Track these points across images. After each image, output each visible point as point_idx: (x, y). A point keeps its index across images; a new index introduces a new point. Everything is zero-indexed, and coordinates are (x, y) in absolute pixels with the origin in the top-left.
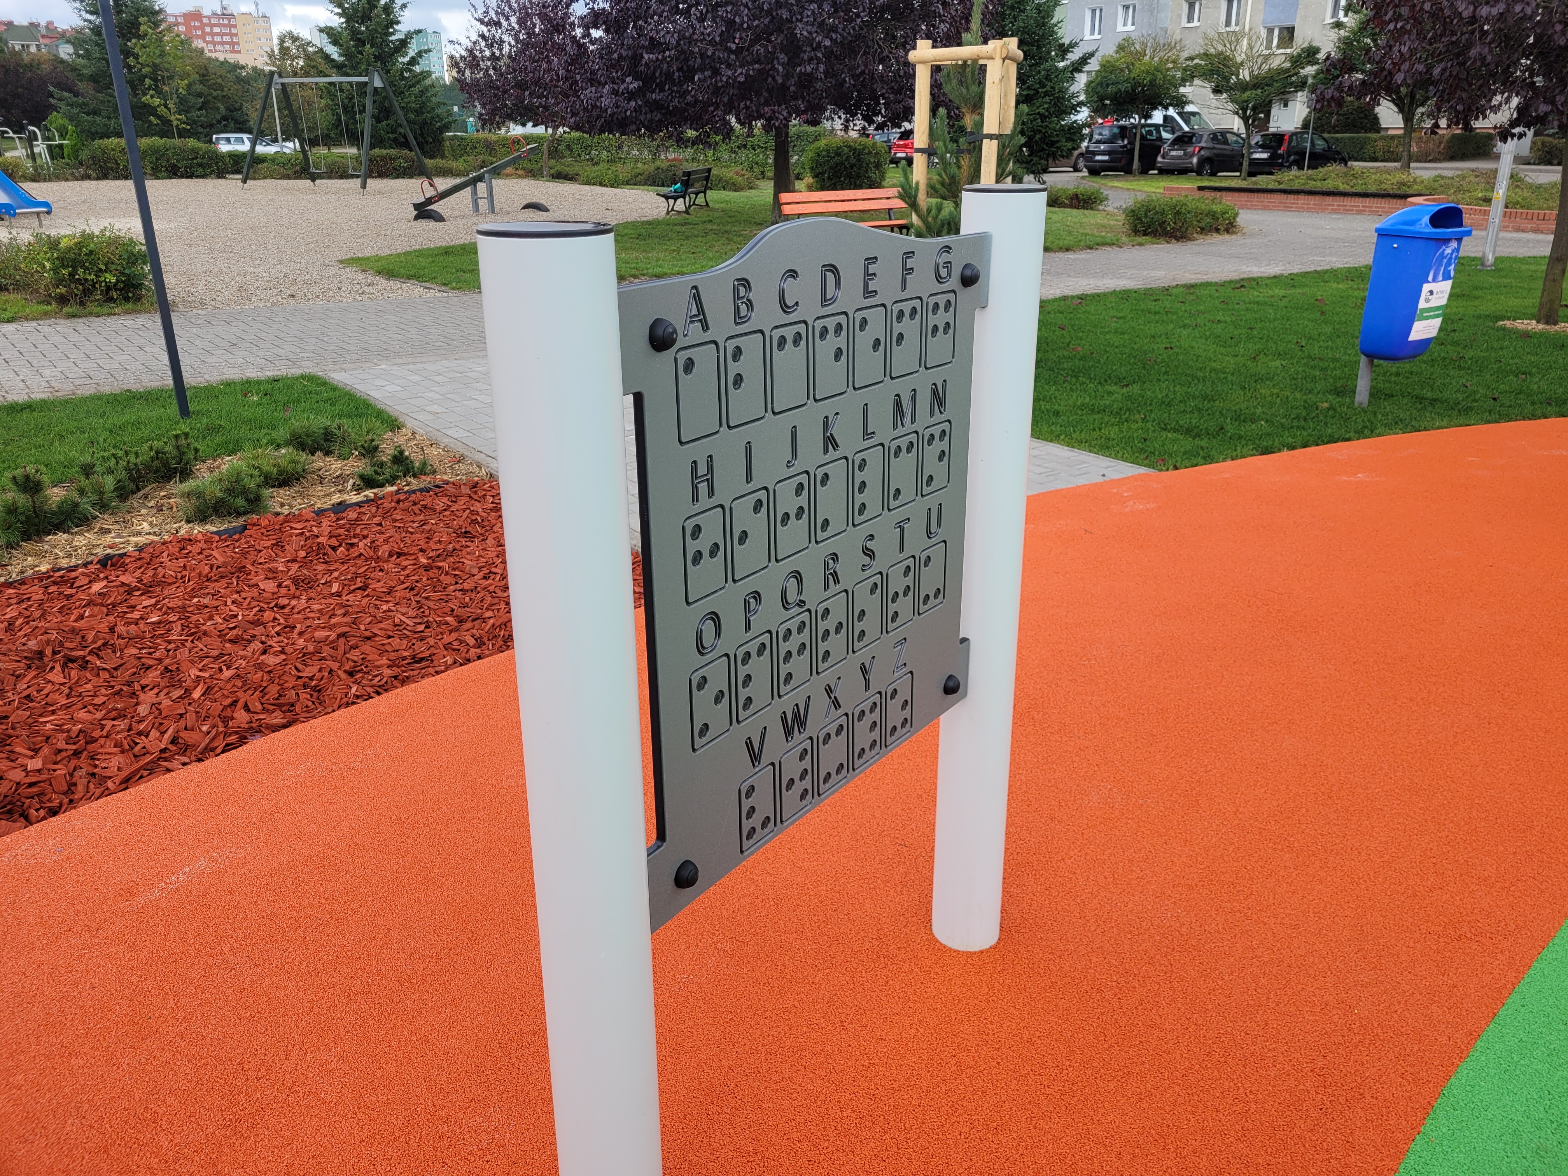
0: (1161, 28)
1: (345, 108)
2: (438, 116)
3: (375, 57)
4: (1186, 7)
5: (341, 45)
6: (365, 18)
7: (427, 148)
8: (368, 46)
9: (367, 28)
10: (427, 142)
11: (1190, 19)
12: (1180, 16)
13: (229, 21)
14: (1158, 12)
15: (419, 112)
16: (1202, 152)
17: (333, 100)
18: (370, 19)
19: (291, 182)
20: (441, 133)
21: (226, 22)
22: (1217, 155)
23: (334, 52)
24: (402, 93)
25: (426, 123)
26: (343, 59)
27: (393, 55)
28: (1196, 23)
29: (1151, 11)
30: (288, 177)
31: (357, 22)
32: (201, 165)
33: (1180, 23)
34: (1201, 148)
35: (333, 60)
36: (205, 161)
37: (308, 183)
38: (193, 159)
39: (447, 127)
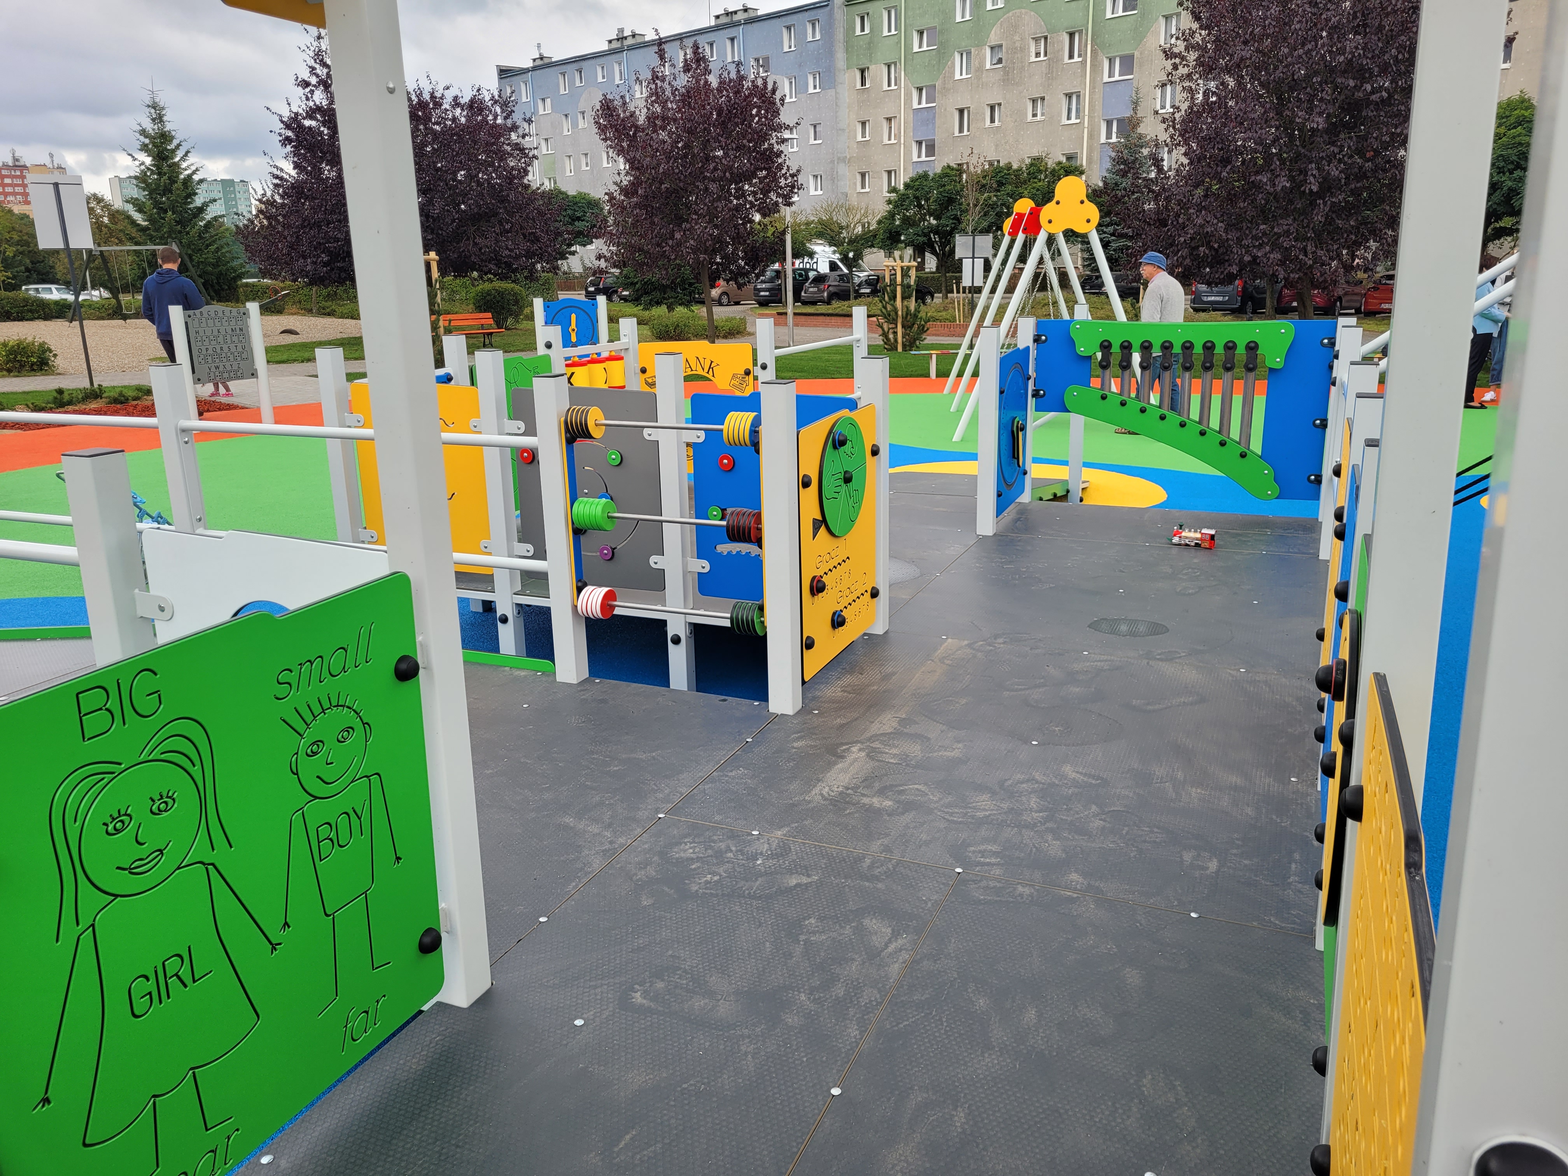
0: (842, 193)
1: (149, 263)
2: (232, 268)
3: (176, 221)
4: (859, 177)
5: (145, 213)
6: (167, 190)
7: (223, 294)
8: (170, 213)
9: (168, 199)
10: (223, 290)
11: (863, 187)
12: (855, 184)
13: (22, 172)
14: (838, 181)
15: (216, 265)
16: (831, 288)
17: (138, 257)
18: (170, 191)
19: (106, 322)
20: (235, 282)
21: (18, 173)
22: (842, 291)
23: (138, 217)
24: (200, 250)
25: (222, 274)
26: (146, 223)
27: (191, 220)
28: (867, 190)
29: (833, 180)
30: (103, 318)
31: (159, 194)
32: (31, 311)
33: (856, 189)
34: (829, 286)
35: (139, 225)
36: (33, 308)
37: (121, 322)
38: (24, 306)
39: (241, 276)
